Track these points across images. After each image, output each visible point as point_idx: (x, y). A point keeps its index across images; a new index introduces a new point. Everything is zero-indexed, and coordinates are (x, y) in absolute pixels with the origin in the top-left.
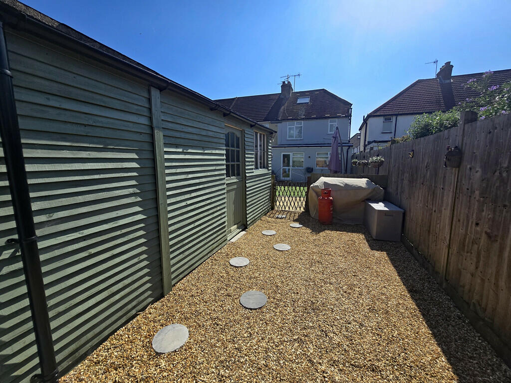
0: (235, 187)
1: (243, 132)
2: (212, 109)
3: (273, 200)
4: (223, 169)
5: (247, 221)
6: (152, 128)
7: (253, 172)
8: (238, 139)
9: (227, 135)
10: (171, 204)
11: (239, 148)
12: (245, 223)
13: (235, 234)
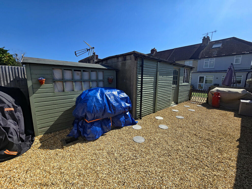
0: (175, 88)
1: (179, 69)
2: (170, 64)
3: (190, 96)
4: (172, 82)
5: (178, 101)
6: (157, 71)
7: (182, 84)
8: (177, 72)
9: (174, 71)
10: (159, 90)
11: (177, 75)
12: (177, 102)
13: (173, 104)
